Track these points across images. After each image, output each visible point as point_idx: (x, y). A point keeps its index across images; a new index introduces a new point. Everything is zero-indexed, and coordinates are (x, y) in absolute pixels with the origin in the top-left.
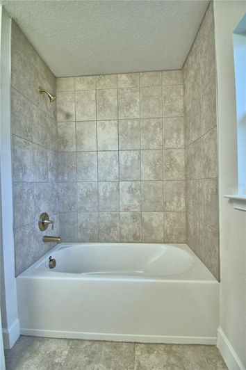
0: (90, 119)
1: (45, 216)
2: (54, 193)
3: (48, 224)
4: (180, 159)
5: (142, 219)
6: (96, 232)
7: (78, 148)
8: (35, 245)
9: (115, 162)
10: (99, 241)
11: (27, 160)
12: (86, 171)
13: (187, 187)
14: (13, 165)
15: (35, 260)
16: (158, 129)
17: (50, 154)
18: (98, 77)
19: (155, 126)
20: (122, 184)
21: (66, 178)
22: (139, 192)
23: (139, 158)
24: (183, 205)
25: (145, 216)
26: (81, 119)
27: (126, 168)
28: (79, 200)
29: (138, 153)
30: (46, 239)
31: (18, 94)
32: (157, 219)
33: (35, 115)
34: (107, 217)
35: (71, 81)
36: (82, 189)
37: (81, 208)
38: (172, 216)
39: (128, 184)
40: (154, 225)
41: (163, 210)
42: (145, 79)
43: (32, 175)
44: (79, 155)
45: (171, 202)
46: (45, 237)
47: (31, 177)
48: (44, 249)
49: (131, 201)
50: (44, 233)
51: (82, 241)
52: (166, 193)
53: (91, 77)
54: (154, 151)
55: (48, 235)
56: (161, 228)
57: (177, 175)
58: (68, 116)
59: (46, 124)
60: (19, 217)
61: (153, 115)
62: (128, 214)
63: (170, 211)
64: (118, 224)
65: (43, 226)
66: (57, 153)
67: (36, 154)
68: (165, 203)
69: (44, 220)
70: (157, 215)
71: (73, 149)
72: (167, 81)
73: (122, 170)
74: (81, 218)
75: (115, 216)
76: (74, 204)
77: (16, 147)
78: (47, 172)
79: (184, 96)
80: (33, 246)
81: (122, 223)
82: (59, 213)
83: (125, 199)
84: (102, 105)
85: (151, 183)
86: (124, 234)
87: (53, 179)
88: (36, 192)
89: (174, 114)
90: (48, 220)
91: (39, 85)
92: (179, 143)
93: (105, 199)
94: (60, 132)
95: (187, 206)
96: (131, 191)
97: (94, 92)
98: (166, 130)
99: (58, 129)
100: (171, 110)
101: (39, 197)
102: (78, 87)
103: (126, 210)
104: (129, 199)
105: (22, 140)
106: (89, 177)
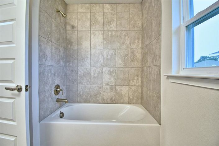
0: (86, 29)
1: (58, 86)
2: (64, 73)
3: (60, 91)
4: (139, 55)
5: (116, 90)
6: (89, 97)
7: (79, 46)
8: (51, 103)
9: (101, 56)
10: (90, 102)
11: (48, 52)
12: (83, 60)
13: (142, 72)
14: (39, 54)
15: (52, 112)
16: (127, 37)
17: (62, 50)
18: (92, 5)
19: (125, 35)
20: (105, 69)
21: (71, 65)
22: (114, 74)
23: (115, 54)
24: (140, 82)
25: (118, 88)
26: (82, 30)
27: (107, 59)
28: (78, 78)
29: (114, 51)
30: (58, 100)
31: (43, 12)
32: (124, 90)
33: (53, 25)
34: (96, 88)
35: (76, 6)
36: (80, 71)
37: (80, 83)
38: (133, 88)
39: (108, 69)
40: (123, 94)
41: (129, 85)
42: (120, 8)
44: (79, 51)
45: (133, 80)
47: (50, 62)
49: (110, 79)
50: (57, 97)
51: (80, 102)
52: (131, 75)
53: (88, 5)
54: (124, 50)
55: (59, 98)
56: (127, 95)
57: (137, 64)
58: (73, 27)
59: (60, 31)
60: (42, 86)
61: (124, 29)
62: (108, 87)
63: (133, 85)
64: (102, 93)
65: (57, 92)
66: (66, 49)
67: (53, 49)
68: (130, 81)
69: (57, 89)
70: (125, 87)
71: (76, 47)
72: (132, 9)
73: (105, 61)
74: (80, 88)
75: (100, 88)
76: (76, 80)
77: (42, 44)
78: (60, 60)
79: (142, 19)
80: (51, 104)
81: (104, 92)
82: (67, 85)
83: (107, 77)
84: (94, 21)
85: (121, 69)
86: (105, 98)
87: (63, 65)
88: (53, 71)
89: (136, 29)
90: (60, 89)
91: (56, 7)
92: (139, 46)
93: (94, 77)
94: (68, 37)
95: (142, 82)
96: (110, 73)
97: (89, 13)
98: (131, 38)
99: (67, 35)
100: (134, 26)
101: (54, 75)
102: (80, 11)
103: (107, 84)
104: (109, 77)
105: (45, 40)
106: (85, 64)
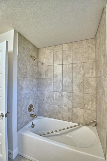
0: (51, 64)
1: (31, 106)
2: (36, 95)
3: (32, 109)
4: (93, 83)
5: (73, 111)
6: (52, 114)
7: (46, 77)
8: (26, 118)
9: (61, 83)
10: (53, 118)
11: (24, 85)
12: (48, 86)
13: (96, 98)
14: (18, 89)
15: (26, 124)
16: (82, 68)
17: (34, 80)
18: (54, 46)
19: (80, 67)
20: (64, 93)
21: (41, 89)
22: (71, 98)
23: (72, 82)
24: (95, 107)
25: (75, 110)
26: (48, 65)
27: (66, 86)
28: (45, 99)
29: (71, 79)
31: (21, 61)
32: (80, 112)
33: (28, 66)
34: (57, 108)
35: (44, 49)
36: (47, 94)
37: (46, 102)
38: (88, 112)
39: (67, 93)
40: (78, 115)
41: (83, 108)
42: (76, 45)
43: (26, 91)
44: (46, 80)
45: (88, 104)
46: (31, 114)
47: (25, 91)
48: (30, 119)
49: (68, 102)
51: (46, 116)
52: (85, 100)
53: (52, 47)
54: (79, 79)
56: (82, 117)
57: (91, 91)
58: (42, 64)
59: (33, 69)
60: (20, 108)
61: (79, 62)
62: (66, 107)
63: (87, 109)
64: (61, 112)
65: (30, 110)
66: (38, 79)
67: (28, 82)
68: (85, 105)
70: (80, 110)
71: (44, 77)
72: (86, 45)
73: (64, 87)
74: (46, 106)
75: (60, 108)
76: (44, 100)
77: (19, 82)
78: (33, 88)
79: (95, 51)
80: (25, 118)
81: (63, 111)
82: (38, 103)
83: (65, 100)
84: (56, 58)
85: (77, 94)
86: (64, 116)
87: (36, 90)
88: (27, 97)
89: (90, 61)
91: (30, 54)
92: (93, 75)
93: (56, 99)
94: (39, 70)
96: (68, 97)
97: (53, 53)
98: (85, 68)
99: (39, 69)
100: (88, 59)
101: (29, 98)
102: (47, 52)
103: (65, 105)
104: (67, 100)
105: (22, 78)
106: (50, 89)
